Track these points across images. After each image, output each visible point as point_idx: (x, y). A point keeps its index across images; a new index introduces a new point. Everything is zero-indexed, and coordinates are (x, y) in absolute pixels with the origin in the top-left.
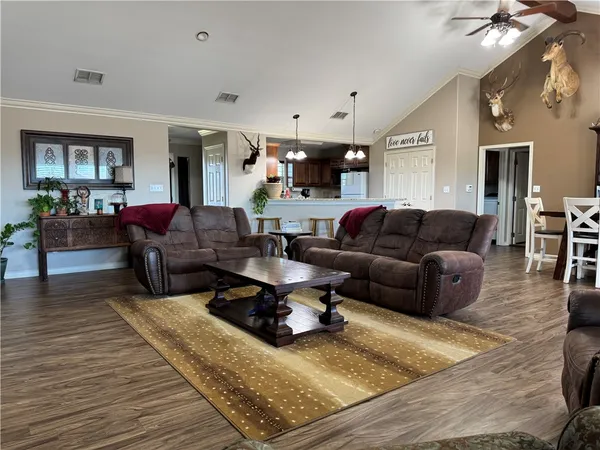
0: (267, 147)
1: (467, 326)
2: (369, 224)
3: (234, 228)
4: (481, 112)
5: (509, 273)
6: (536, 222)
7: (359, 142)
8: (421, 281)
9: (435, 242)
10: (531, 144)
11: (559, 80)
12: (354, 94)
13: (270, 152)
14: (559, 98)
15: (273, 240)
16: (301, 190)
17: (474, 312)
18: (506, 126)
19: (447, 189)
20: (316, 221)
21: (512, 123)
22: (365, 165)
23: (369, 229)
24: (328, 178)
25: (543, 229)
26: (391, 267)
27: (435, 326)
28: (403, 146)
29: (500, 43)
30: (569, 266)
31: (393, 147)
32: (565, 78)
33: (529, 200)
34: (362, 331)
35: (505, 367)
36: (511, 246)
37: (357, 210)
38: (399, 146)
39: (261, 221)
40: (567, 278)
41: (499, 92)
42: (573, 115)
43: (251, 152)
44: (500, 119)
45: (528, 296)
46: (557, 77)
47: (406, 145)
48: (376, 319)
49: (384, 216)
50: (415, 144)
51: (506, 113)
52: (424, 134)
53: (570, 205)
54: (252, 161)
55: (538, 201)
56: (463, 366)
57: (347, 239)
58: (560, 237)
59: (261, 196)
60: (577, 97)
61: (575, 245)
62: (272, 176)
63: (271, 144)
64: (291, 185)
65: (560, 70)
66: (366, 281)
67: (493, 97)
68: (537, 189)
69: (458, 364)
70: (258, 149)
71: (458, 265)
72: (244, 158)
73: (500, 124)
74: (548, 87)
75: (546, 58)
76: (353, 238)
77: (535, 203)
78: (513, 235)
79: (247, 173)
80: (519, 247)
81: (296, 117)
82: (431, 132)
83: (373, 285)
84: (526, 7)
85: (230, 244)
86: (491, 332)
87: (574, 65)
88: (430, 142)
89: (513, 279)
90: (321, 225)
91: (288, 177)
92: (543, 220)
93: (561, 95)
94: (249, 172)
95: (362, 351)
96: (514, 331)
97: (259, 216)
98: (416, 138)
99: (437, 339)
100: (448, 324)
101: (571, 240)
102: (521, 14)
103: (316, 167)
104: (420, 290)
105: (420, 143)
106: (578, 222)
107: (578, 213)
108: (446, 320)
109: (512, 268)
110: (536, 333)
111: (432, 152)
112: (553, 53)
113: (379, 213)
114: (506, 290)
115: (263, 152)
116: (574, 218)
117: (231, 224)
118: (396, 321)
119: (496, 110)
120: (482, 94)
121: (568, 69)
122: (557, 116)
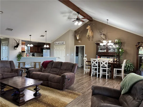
0: (22, 43)
1: (71, 91)
2: (49, 65)
3: (10, 67)
4: (75, 38)
5: (81, 74)
6: (86, 63)
7: (47, 42)
8: (61, 81)
9: (65, 70)
10: (84, 46)
11: (90, 33)
12: (46, 31)
13: (22, 44)
14: (90, 37)
15: (22, 70)
16: (32, 53)
17: (73, 87)
18: (80, 42)
19: (68, 55)
20: (35, 63)
21: (81, 41)
22: (49, 48)
23: (49, 66)
24: (40, 50)
25: (87, 64)
26: (54, 77)
27: (64, 92)
28: (58, 44)
29: (78, 24)
30: (92, 73)
31: (56, 44)
32: (91, 33)
33: (84, 58)
34: (46, 96)
35: (79, 103)
36: (81, 67)
37: (46, 61)
38: (57, 44)
39: (19, 63)
40: (92, 76)
41: (78, 34)
42: (92, 40)
43: (17, 44)
44: (79, 40)
45: (84, 81)
46: (89, 32)
47: (59, 44)
48: (50, 92)
49: (53, 63)
50: (61, 44)
51: (80, 39)
52: (63, 42)
53: (92, 60)
54: (17, 46)
55: (86, 58)
56: (70, 104)
57: (43, 69)
58: (90, 66)
59: (19, 56)
60: (93, 37)
61: (93, 68)
62: (23, 51)
63: (23, 42)
64: (29, 52)
65: (90, 31)
66: (47, 81)
67: (77, 35)
68: (86, 55)
69: (69, 104)
70: (19, 43)
71: (69, 76)
72: (14, 46)
73: (79, 41)
74: (88, 34)
75: (87, 28)
76: (45, 69)
77: (85, 59)
78: (81, 64)
79: (15, 50)
80: (83, 67)
81: (30, 35)
82: (64, 42)
83: (49, 82)
84: (83, 17)
85: (8, 72)
86: (76, 92)
87: (92, 30)
88: (64, 44)
89: (81, 76)
90: (37, 64)
91: (28, 50)
92: (87, 63)
93: (90, 36)
94: (16, 49)
95: (45, 104)
96: (81, 91)
97: (19, 62)
98: (61, 43)
99: (64, 97)
100: (67, 91)
101: (92, 67)
102: (82, 18)
103: (37, 47)
104: (61, 83)
105: (62, 44)
106: (93, 64)
107: (93, 62)
108: (67, 90)
109: (81, 73)
110: (86, 91)
111: (64, 46)
112: (88, 28)
113: (52, 62)
114: (80, 79)
115: (20, 44)
116: (93, 63)
117: (9, 66)
118: (55, 92)
119: (78, 38)
120: (75, 34)
121: (91, 31)
122: (89, 40)
